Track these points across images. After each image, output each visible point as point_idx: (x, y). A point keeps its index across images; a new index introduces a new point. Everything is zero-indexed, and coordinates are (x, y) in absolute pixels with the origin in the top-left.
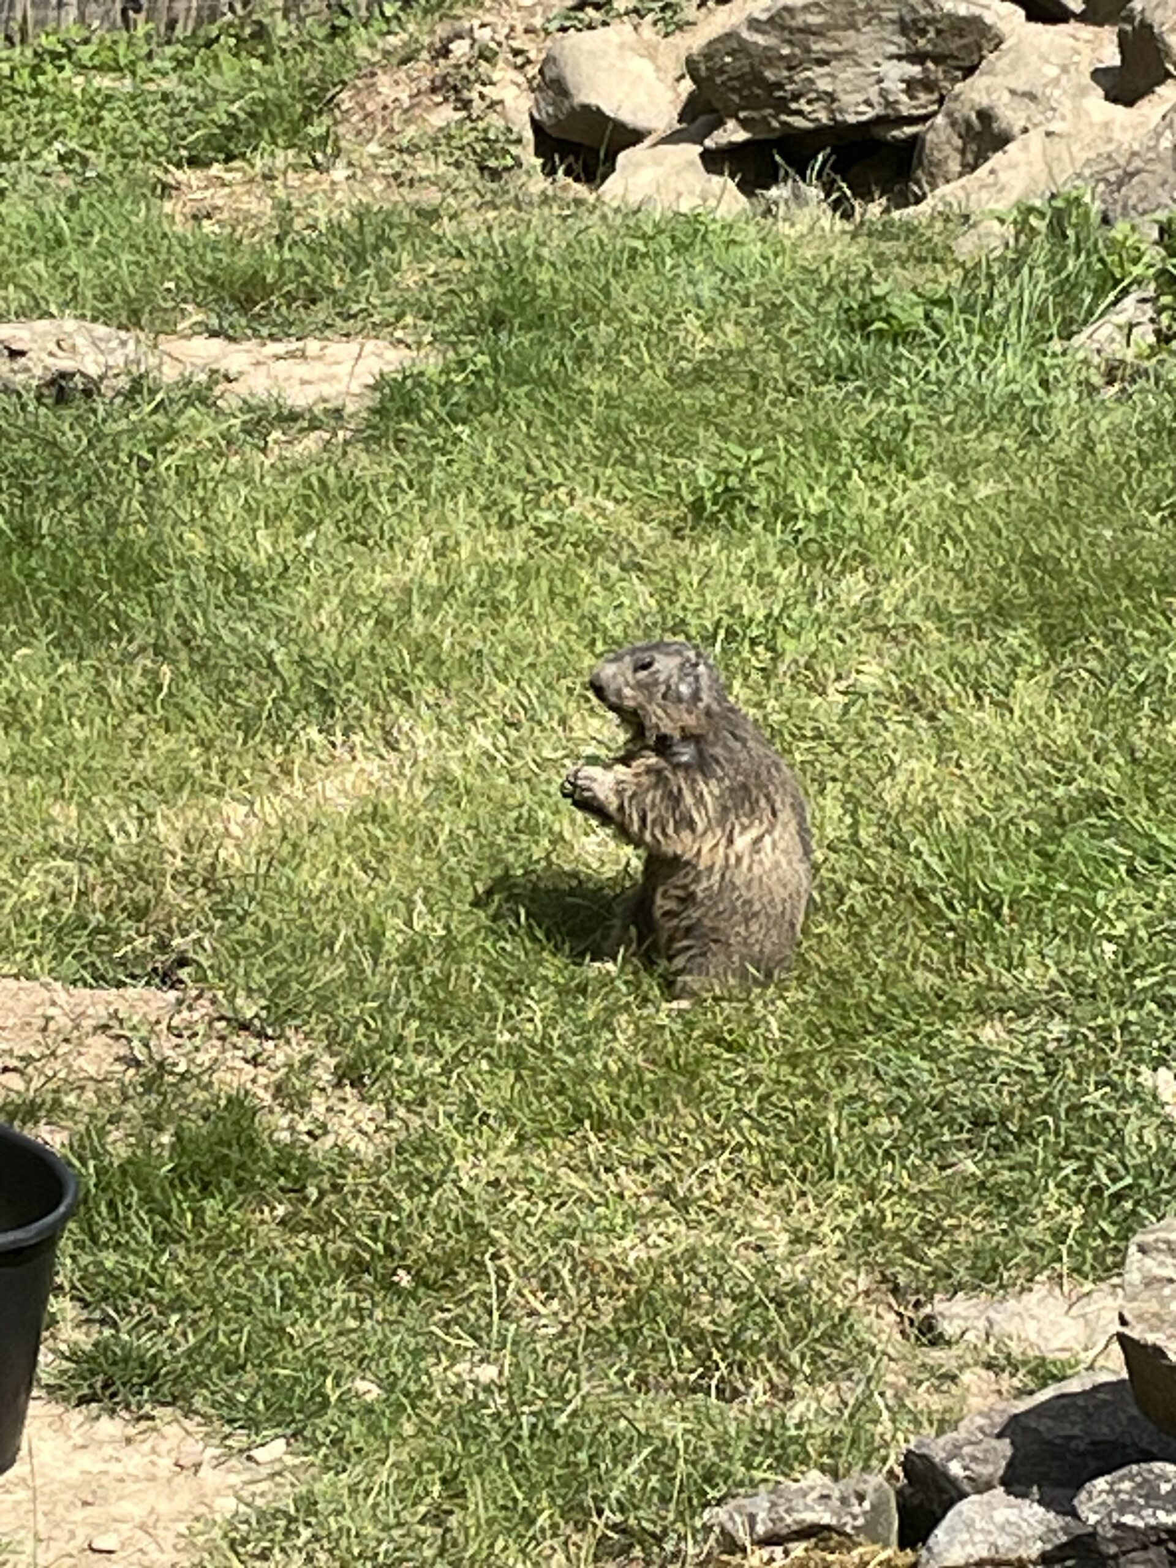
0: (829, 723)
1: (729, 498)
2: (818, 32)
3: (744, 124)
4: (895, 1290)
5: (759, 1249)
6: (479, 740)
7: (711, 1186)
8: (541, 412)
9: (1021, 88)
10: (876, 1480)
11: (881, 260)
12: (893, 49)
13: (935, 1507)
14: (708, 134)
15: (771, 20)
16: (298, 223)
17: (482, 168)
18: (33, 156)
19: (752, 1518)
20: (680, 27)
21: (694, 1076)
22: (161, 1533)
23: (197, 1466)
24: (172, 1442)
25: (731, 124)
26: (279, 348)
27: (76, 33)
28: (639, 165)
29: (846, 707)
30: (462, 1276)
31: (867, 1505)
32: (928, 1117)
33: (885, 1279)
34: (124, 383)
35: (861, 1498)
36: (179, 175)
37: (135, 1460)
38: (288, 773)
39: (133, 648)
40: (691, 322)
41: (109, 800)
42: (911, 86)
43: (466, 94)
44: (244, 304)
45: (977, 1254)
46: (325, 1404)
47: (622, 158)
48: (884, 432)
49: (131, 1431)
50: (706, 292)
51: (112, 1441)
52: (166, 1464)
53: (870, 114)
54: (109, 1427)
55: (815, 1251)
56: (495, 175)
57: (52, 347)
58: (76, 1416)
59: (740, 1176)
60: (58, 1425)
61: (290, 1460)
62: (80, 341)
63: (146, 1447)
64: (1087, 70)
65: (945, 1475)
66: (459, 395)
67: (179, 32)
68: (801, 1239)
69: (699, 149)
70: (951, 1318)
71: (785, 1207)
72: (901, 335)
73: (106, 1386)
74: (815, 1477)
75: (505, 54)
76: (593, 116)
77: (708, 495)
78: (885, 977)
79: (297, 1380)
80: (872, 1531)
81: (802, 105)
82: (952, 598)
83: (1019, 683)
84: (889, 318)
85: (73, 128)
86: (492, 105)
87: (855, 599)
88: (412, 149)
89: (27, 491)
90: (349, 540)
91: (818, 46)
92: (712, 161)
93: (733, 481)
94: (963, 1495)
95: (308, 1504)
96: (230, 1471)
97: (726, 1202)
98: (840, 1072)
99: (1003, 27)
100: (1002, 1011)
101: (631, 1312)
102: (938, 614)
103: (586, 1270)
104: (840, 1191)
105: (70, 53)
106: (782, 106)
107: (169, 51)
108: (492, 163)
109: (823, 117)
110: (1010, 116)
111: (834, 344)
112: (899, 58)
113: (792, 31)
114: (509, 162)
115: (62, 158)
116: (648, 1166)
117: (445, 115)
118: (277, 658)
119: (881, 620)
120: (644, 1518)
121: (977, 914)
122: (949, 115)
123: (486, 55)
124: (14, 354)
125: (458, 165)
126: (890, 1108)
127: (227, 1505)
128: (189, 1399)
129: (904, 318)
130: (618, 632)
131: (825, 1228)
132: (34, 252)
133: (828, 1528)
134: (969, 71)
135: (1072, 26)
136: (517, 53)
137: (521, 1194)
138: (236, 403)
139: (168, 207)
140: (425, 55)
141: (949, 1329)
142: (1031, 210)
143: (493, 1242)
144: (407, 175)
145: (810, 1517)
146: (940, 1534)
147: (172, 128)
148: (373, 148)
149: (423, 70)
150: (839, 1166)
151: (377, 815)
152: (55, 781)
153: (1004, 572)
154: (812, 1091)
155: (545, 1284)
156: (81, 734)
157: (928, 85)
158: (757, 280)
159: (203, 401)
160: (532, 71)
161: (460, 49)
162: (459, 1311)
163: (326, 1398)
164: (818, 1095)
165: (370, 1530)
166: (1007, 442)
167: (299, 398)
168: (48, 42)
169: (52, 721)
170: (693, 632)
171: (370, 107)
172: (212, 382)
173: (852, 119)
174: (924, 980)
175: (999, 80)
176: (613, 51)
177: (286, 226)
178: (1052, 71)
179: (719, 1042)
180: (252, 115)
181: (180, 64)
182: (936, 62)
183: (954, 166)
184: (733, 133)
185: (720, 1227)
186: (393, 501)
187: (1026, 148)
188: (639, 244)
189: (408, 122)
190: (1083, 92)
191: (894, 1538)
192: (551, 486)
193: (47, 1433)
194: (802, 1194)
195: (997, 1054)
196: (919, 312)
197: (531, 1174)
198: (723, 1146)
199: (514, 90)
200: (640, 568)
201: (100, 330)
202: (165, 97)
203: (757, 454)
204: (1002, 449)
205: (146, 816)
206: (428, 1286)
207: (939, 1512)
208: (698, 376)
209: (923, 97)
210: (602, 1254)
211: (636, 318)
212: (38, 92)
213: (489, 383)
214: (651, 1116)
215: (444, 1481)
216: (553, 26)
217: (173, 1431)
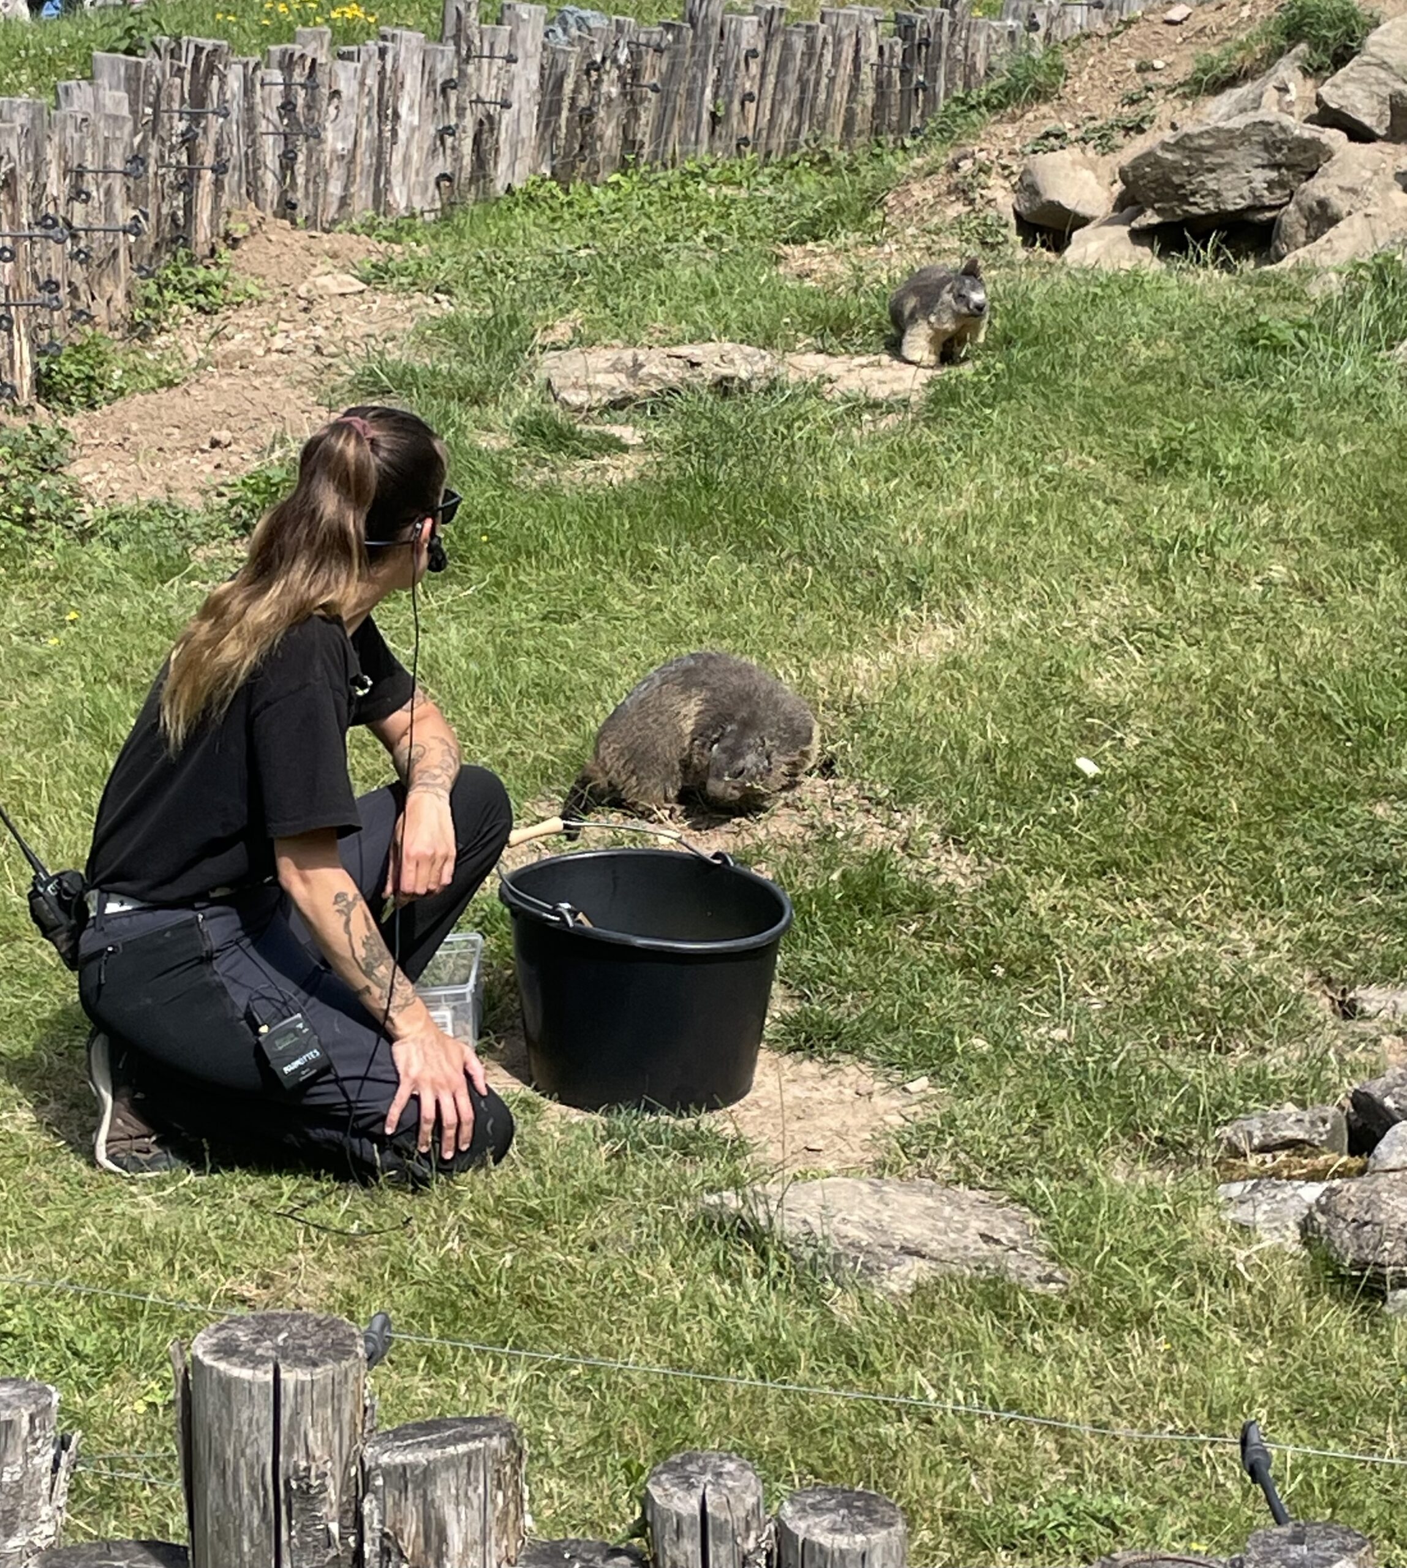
0: (1254, 603)
1: (1173, 456)
2: (1208, 151)
3: (1158, 212)
4: (1329, 982)
5: (1236, 953)
6: (1020, 616)
7: (1199, 911)
8: (1041, 401)
9: (1347, 184)
10: (1331, 1110)
11: (1258, 299)
12: (1258, 161)
13: (1375, 1129)
14: (1133, 219)
15: (1177, 143)
16: (868, 279)
17: (984, 244)
18: (687, 239)
19: (1250, 1135)
20: (1112, 150)
21: (1182, 837)
22: (851, 1139)
23: (870, 1094)
24: (852, 1078)
25: (1149, 212)
26: (864, 360)
27: (707, 161)
28: (1087, 240)
29: (1264, 595)
30: (1038, 969)
31: (1328, 1126)
32: (1345, 865)
33: (1321, 974)
34: (764, 383)
35: (1324, 1121)
36: (786, 248)
37: (828, 1091)
38: (893, 637)
39: (784, 555)
40: (1135, 340)
41: (778, 654)
42: (1271, 185)
43: (971, 195)
44: (836, 331)
45: (1384, 958)
46: (954, 1054)
47: (1075, 235)
48: (1275, 412)
49: (825, 1071)
50: (1145, 321)
51: (813, 1076)
52: (849, 1093)
53: (1243, 204)
54: (809, 1068)
55: (1273, 955)
56: (993, 247)
57: (717, 360)
58: (787, 1061)
59: (1219, 905)
60: (775, 1065)
61: (932, 1091)
62: (736, 356)
63: (835, 1082)
64: (1391, 173)
65: (1382, 1106)
66: (986, 390)
67: (773, 158)
68: (1263, 947)
69: (1127, 229)
70: (1370, 1001)
71: (1250, 925)
72: (1280, 348)
73: (807, 1040)
74: (1289, 1107)
75: (997, 169)
76: (1056, 209)
77: (1159, 454)
78: (1306, 772)
79: (934, 1038)
80: (1331, 1144)
81: (1197, 199)
82: (1329, 519)
83: (1382, 576)
84: (1270, 337)
85: (712, 220)
86: (989, 202)
87: (1264, 521)
88: (938, 231)
89: (707, 455)
90: (920, 484)
91: (1208, 160)
92: (1139, 236)
93: (1175, 445)
94: (1397, 1121)
95: (950, 1120)
96: (892, 1097)
97: (1210, 922)
98: (1280, 835)
99: (1334, 145)
100: (1387, 795)
101: (1154, 996)
102: (1321, 530)
103: (1121, 967)
104: (1287, 915)
105: (704, 173)
106: (1184, 200)
107: (767, 170)
108: (989, 240)
109: (1211, 206)
110: (1340, 203)
111: (1234, 353)
112: (1263, 167)
113: (1190, 150)
114: (1000, 239)
115: (706, 240)
116: (1156, 897)
117: (958, 209)
118: (881, 562)
119: (1282, 535)
120: (1176, 1133)
121: (1367, 730)
122: (1298, 203)
123: (985, 170)
124: (693, 365)
125: (968, 241)
126: (1317, 860)
127: (896, 1120)
128: (862, 1050)
129: (1281, 336)
130: (1105, 543)
131: (1280, 940)
132: (697, 300)
133: (1302, 1141)
134: (1311, 175)
135: (1378, 145)
136: (1004, 167)
137: (1072, 915)
138: (837, 395)
139: (781, 270)
140: (942, 170)
141: (1370, 1009)
142: (1361, 265)
143: (1057, 947)
144: (936, 247)
145: (1289, 1134)
146: (1382, 1147)
147: (777, 220)
148: (911, 231)
149: (942, 183)
150: (1286, 899)
151: (956, 664)
152: (741, 642)
153: (1364, 504)
154: (1262, 847)
155: (1093, 975)
156: (757, 612)
157: (1282, 184)
158: (1178, 313)
159: (816, 393)
160: (1015, 179)
161: (966, 165)
162: (1038, 993)
163: (954, 1048)
164: (1268, 851)
165: (994, 1139)
166: (1358, 418)
167: (880, 393)
168: (690, 166)
169: (736, 604)
170: (1156, 543)
171: (908, 204)
172: (819, 384)
173: (1231, 208)
174: (1333, 775)
175: (1331, 181)
176: (1068, 165)
177: (860, 281)
178: (1368, 174)
179: (1197, 815)
180: (829, 211)
181: (776, 179)
182: (1288, 168)
183: (1302, 238)
184: (1150, 218)
185: (1207, 939)
186: (949, 460)
187: (1351, 225)
188: (1098, 291)
189: (932, 214)
190: (1388, 187)
191: (1345, 1148)
192: (1052, 448)
193: (768, 1071)
194: (1262, 917)
195: (1387, 824)
196: (1291, 332)
197: (1077, 902)
198: (1205, 884)
199: (1002, 193)
200: (1116, 502)
201: (748, 350)
202: (770, 200)
203: (1192, 426)
204: (1354, 422)
205: (802, 666)
206: (1014, 975)
207: (1378, 1133)
208: (1144, 376)
209: (1279, 192)
210: (1130, 956)
211: (1098, 338)
212: (687, 198)
213: (1005, 381)
214: (1157, 865)
215: (1038, 1107)
216: (1029, 149)
217: (852, 1070)
